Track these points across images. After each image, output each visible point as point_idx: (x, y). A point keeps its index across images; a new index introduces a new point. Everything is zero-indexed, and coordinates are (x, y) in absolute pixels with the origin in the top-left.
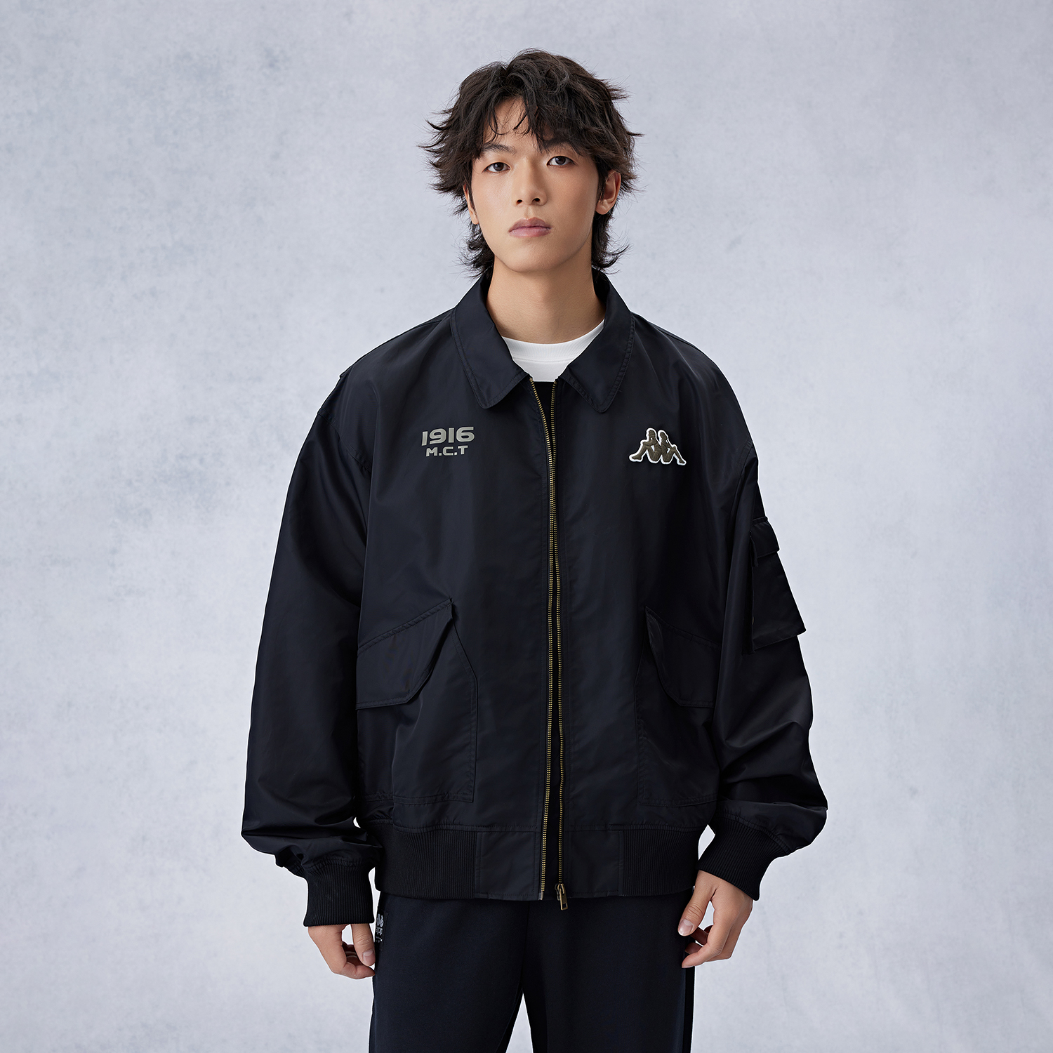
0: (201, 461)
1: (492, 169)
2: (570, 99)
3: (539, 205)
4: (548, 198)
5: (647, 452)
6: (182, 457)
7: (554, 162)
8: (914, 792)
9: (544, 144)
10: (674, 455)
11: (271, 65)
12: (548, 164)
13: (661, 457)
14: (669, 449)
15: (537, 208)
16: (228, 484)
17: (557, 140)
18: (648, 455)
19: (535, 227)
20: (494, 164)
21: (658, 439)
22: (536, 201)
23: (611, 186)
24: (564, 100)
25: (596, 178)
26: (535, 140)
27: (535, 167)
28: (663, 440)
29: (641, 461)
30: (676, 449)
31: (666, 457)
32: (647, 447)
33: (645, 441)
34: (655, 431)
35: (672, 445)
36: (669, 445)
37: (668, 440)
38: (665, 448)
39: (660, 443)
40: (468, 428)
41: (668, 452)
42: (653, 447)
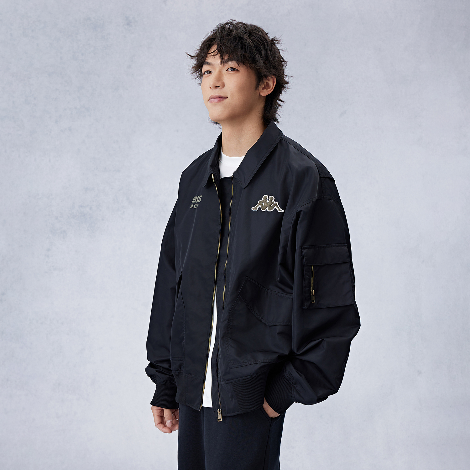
0: (91, 209)
1: (206, 73)
2: (239, 41)
5: (260, 206)
6: (81, 206)
7: (230, 70)
8: (420, 373)
9: (223, 61)
10: (275, 207)
11: (128, 24)
12: (227, 71)
13: (267, 208)
14: (272, 204)
15: (220, 90)
16: (103, 220)
17: (230, 60)
18: (261, 207)
20: (207, 71)
21: (268, 200)
22: (217, 87)
23: (271, 83)
24: (235, 41)
25: (254, 79)
26: (220, 60)
27: (220, 72)
28: (271, 200)
29: (257, 210)
30: (277, 204)
31: (270, 208)
32: (261, 203)
33: (261, 201)
34: (268, 196)
35: (275, 203)
36: (273, 203)
37: (274, 200)
38: (270, 204)
39: (268, 202)
40: (201, 196)
41: (271, 206)
42: (263, 204)
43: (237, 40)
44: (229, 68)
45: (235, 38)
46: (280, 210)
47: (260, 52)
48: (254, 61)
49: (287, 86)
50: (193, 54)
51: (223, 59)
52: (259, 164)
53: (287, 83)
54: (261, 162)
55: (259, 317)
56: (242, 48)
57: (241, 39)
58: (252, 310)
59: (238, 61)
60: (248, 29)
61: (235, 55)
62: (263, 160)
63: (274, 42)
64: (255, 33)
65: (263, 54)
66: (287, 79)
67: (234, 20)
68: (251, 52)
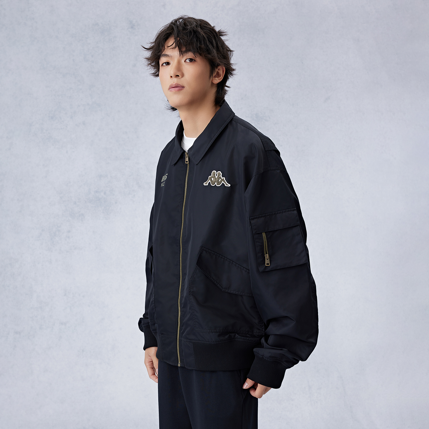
0: (105, 193)
1: (164, 65)
2: (194, 34)
3: (179, 78)
4: (183, 75)
5: (210, 181)
6: (97, 192)
7: (188, 61)
9: (182, 53)
10: (223, 182)
11: (132, 27)
12: (185, 61)
13: (216, 183)
14: (220, 180)
15: (178, 79)
16: (116, 203)
17: (187, 51)
19: (177, 87)
20: (165, 63)
21: (216, 175)
22: (177, 76)
23: (221, 72)
24: (191, 34)
25: (208, 68)
26: (179, 52)
27: (179, 63)
28: (219, 176)
29: (207, 185)
30: (225, 179)
31: (218, 183)
32: (211, 178)
33: (210, 176)
34: (216, 172)
35: (222, 178)
36: (221, 178)
37: (221, 175)
38: (218, 179)
39: (216, 177)
40: (167, 174)
41: (219, 181)
42: (212, 179)
43: (193, 34)
44: (187, 59)
45: (190, 32)
46: (227, 185)
47: (212, 44)
48: (208, 51)
49: (234, 72)
50: (147, 47)
51: (181, 51)
52: (210, 143)
53: (234, 70)
54: (212, 141)
55: (215, 282)
56: (197, 40)
57: (195, 32)
58: (210, 277)
59: (194, 53)
60: (199, 23)
61: (192, 48)
62: (214, 139)
63: (220, 33)
64: (205, 26)
65: (215, 45)
66: (234, 67)
67: (186, 15)
68: (205, 44)
